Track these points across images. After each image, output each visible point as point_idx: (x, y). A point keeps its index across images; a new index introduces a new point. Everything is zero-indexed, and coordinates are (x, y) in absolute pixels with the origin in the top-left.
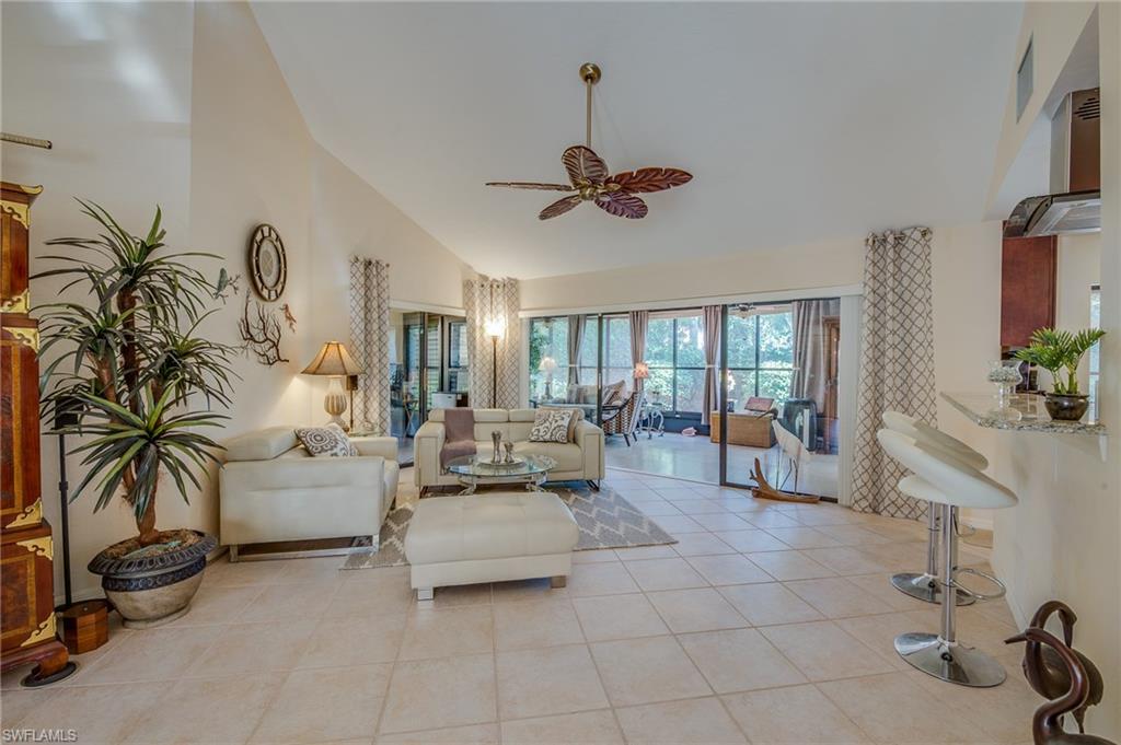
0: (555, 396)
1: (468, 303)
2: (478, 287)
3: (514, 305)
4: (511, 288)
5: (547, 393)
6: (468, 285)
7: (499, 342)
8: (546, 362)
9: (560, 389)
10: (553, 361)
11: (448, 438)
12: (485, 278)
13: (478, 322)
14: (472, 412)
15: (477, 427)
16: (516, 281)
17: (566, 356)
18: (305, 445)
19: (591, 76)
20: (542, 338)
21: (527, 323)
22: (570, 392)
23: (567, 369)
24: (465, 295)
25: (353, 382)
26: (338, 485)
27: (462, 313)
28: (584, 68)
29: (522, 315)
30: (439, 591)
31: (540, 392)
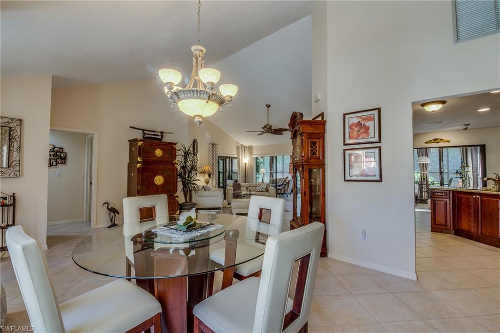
0: (265, 182)
1: (238, 153)
2: (241, 148)
3: (251, 153)
4: (250, 148)
5: (263, 181)
6: (238, 148)
7: (247, 164)
8: (262, 170)
9: (267, 180)
10: (264, 170)
11: (234, 190)
12: (243, 145)
13: (241, 159)
14: (240, 184)
15: (241, 188)
16: (252, 146)
17: (269, 169)
18: (204, 188)
19: (268, 106)
20: (261, 162)
21: (255, 159)
22: (270, 181)
23: (269, 173)
24: (237, 151)
25: (209, 176)
26: (214, 196)
27: (236, 156)
28: (267, 105)
29: (253, 156)
30: (237, 214)
31: (260, 180)
